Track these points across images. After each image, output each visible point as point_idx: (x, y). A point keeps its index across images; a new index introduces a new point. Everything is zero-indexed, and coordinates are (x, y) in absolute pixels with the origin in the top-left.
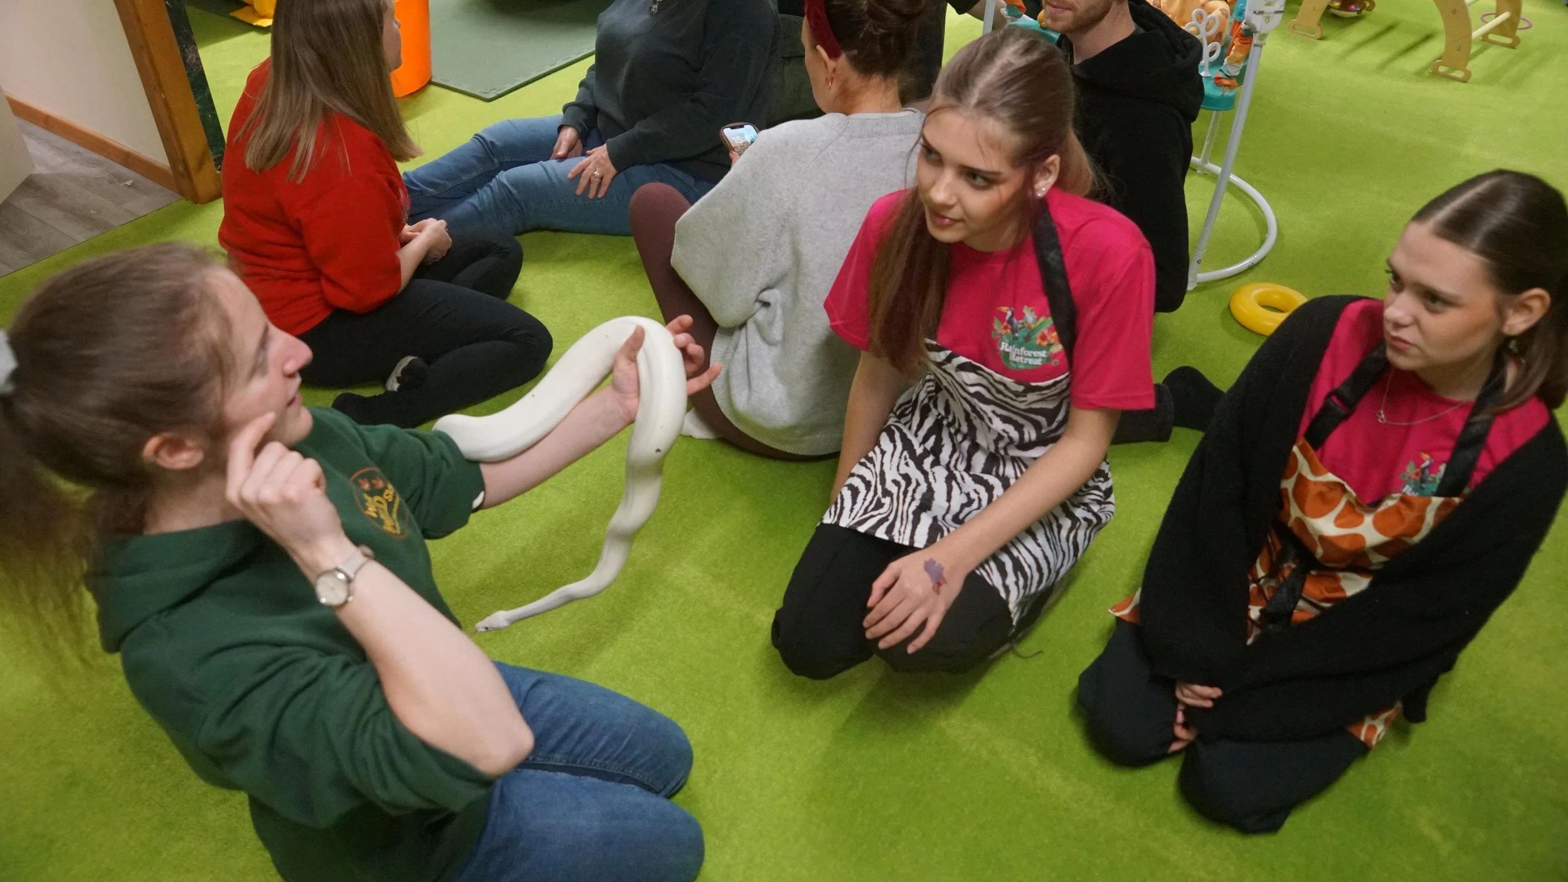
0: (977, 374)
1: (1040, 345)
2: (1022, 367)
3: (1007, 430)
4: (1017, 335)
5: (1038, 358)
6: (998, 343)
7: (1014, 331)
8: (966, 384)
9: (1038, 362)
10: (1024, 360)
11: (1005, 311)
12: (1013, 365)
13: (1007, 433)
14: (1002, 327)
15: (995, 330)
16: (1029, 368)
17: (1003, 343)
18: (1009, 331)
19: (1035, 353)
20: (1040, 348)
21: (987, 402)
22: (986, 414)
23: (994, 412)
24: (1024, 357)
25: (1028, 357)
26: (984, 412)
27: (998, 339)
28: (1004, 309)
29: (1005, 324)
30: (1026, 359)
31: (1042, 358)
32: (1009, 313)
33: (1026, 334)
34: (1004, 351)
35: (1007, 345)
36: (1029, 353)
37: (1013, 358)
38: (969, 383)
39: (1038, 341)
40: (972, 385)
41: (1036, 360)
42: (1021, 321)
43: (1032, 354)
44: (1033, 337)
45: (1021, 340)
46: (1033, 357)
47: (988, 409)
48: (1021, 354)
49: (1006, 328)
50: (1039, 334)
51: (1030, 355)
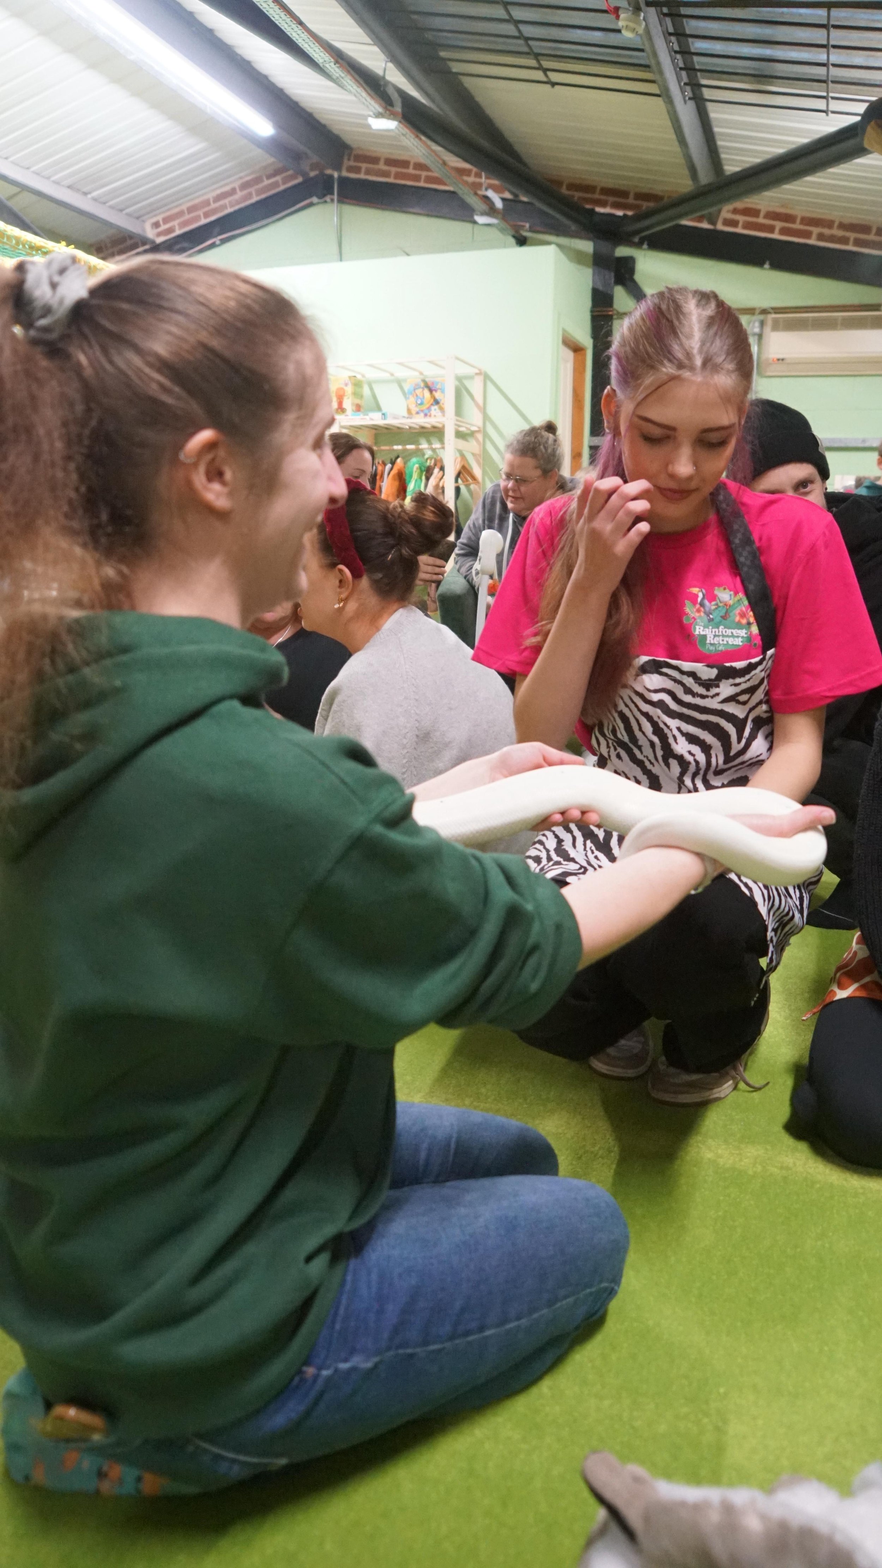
0: (661, 674)
1: (739, 622)
2: (721, 648)
3: (693, 752)
4: (711, 616)
5: (738, 637)
6: (692, 627)
7: (708, 614)
8: (649, 690)
9: (739, 642)
10: (723, 640)
11: (696, 593)
12: (711, 648)
13: (693, 755)
14: (695, 610)
15: (687, 614)
16: (729, 648)
17: (697, 627)
18: (702, 614)
19: (735, 632)
20: (739, 626)
21: (672, 714)
22: (671, 730)
23: (679, 729)
24: (723, 636)
25: (728, 636)
26: (668, 727)
27: (691, 624)
28: (695, 590)
29: (698, 606)
30: (726, 639)
31: (743, 637)
32: (701, 595)
33: (723, 613)
34: (699, 635)
35: (702, 628)
36: (729, 632)
37: (709, 640)
38: (652, 688)
39: (737, 618)
40: (656, 691)
41: (736, 639)
42: (713, 603)
43: (732, 633)
44: (731, 614)
45: (718, 619)
46: (733, 636)
47: (673, 723)
48: (720, 634)
49: (698, 611)
50: (737, 611)
51: (730, 634)
